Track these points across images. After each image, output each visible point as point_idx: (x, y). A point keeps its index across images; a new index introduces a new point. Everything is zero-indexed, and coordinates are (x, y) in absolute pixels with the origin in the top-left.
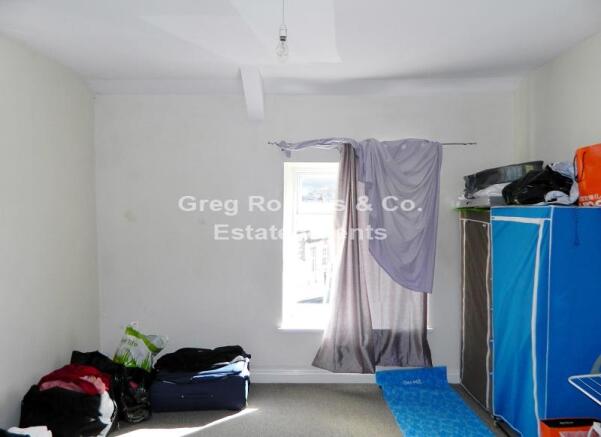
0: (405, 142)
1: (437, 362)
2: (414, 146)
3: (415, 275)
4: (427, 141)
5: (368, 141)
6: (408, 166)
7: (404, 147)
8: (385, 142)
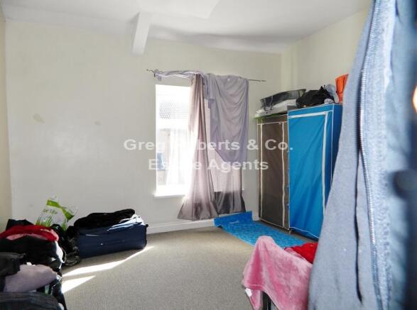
0: (229, 77)
1: (248, 210)
2: (234, 79)
3: (236, 157)
4: (241, 78)
5: (209, 74)
6: (232, 91)
7: (229, 80)
8: (218, 76)
